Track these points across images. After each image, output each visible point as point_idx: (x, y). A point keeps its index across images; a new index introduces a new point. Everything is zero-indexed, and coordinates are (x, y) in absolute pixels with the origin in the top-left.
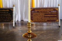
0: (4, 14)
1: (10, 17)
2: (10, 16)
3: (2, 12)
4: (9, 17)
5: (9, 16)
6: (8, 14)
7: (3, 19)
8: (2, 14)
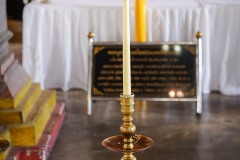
0: (164, 66)
1: (184, 79)
2: (185, 73)
3: (156, 60)
4: (180, 78)
5: (180, 73)
6: (178, 67)
7: (157, 84)
8: (154, 66)
